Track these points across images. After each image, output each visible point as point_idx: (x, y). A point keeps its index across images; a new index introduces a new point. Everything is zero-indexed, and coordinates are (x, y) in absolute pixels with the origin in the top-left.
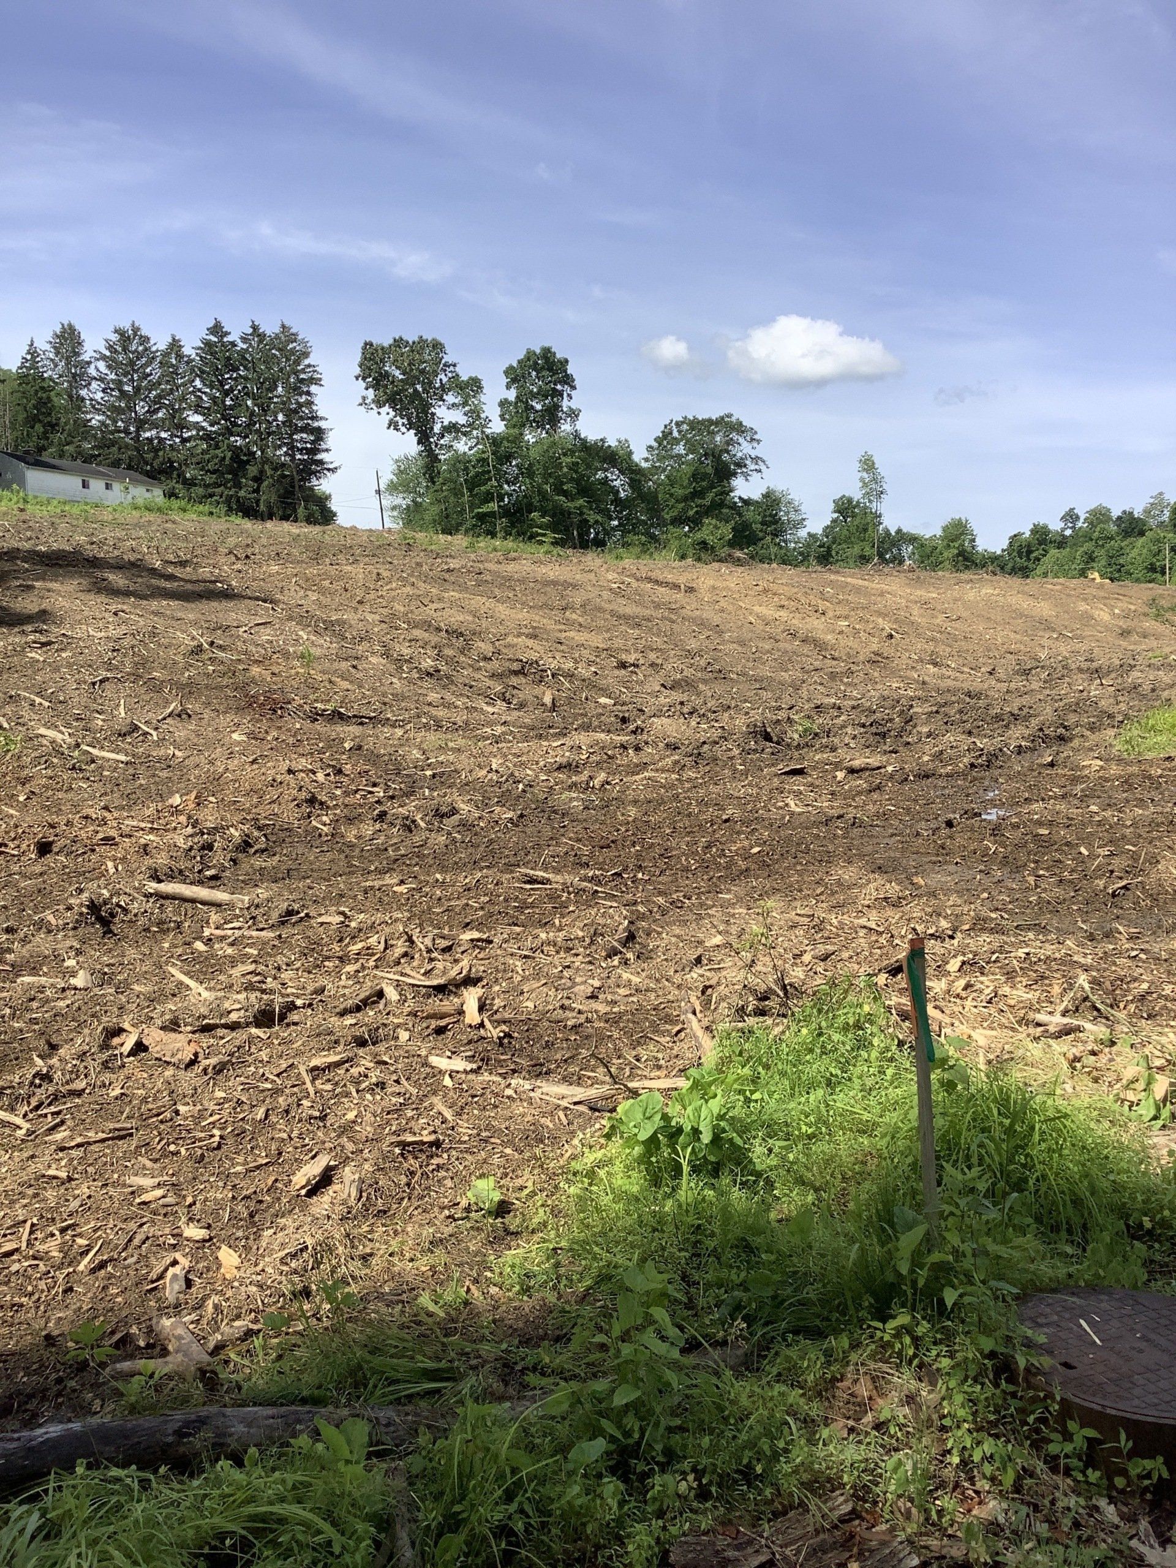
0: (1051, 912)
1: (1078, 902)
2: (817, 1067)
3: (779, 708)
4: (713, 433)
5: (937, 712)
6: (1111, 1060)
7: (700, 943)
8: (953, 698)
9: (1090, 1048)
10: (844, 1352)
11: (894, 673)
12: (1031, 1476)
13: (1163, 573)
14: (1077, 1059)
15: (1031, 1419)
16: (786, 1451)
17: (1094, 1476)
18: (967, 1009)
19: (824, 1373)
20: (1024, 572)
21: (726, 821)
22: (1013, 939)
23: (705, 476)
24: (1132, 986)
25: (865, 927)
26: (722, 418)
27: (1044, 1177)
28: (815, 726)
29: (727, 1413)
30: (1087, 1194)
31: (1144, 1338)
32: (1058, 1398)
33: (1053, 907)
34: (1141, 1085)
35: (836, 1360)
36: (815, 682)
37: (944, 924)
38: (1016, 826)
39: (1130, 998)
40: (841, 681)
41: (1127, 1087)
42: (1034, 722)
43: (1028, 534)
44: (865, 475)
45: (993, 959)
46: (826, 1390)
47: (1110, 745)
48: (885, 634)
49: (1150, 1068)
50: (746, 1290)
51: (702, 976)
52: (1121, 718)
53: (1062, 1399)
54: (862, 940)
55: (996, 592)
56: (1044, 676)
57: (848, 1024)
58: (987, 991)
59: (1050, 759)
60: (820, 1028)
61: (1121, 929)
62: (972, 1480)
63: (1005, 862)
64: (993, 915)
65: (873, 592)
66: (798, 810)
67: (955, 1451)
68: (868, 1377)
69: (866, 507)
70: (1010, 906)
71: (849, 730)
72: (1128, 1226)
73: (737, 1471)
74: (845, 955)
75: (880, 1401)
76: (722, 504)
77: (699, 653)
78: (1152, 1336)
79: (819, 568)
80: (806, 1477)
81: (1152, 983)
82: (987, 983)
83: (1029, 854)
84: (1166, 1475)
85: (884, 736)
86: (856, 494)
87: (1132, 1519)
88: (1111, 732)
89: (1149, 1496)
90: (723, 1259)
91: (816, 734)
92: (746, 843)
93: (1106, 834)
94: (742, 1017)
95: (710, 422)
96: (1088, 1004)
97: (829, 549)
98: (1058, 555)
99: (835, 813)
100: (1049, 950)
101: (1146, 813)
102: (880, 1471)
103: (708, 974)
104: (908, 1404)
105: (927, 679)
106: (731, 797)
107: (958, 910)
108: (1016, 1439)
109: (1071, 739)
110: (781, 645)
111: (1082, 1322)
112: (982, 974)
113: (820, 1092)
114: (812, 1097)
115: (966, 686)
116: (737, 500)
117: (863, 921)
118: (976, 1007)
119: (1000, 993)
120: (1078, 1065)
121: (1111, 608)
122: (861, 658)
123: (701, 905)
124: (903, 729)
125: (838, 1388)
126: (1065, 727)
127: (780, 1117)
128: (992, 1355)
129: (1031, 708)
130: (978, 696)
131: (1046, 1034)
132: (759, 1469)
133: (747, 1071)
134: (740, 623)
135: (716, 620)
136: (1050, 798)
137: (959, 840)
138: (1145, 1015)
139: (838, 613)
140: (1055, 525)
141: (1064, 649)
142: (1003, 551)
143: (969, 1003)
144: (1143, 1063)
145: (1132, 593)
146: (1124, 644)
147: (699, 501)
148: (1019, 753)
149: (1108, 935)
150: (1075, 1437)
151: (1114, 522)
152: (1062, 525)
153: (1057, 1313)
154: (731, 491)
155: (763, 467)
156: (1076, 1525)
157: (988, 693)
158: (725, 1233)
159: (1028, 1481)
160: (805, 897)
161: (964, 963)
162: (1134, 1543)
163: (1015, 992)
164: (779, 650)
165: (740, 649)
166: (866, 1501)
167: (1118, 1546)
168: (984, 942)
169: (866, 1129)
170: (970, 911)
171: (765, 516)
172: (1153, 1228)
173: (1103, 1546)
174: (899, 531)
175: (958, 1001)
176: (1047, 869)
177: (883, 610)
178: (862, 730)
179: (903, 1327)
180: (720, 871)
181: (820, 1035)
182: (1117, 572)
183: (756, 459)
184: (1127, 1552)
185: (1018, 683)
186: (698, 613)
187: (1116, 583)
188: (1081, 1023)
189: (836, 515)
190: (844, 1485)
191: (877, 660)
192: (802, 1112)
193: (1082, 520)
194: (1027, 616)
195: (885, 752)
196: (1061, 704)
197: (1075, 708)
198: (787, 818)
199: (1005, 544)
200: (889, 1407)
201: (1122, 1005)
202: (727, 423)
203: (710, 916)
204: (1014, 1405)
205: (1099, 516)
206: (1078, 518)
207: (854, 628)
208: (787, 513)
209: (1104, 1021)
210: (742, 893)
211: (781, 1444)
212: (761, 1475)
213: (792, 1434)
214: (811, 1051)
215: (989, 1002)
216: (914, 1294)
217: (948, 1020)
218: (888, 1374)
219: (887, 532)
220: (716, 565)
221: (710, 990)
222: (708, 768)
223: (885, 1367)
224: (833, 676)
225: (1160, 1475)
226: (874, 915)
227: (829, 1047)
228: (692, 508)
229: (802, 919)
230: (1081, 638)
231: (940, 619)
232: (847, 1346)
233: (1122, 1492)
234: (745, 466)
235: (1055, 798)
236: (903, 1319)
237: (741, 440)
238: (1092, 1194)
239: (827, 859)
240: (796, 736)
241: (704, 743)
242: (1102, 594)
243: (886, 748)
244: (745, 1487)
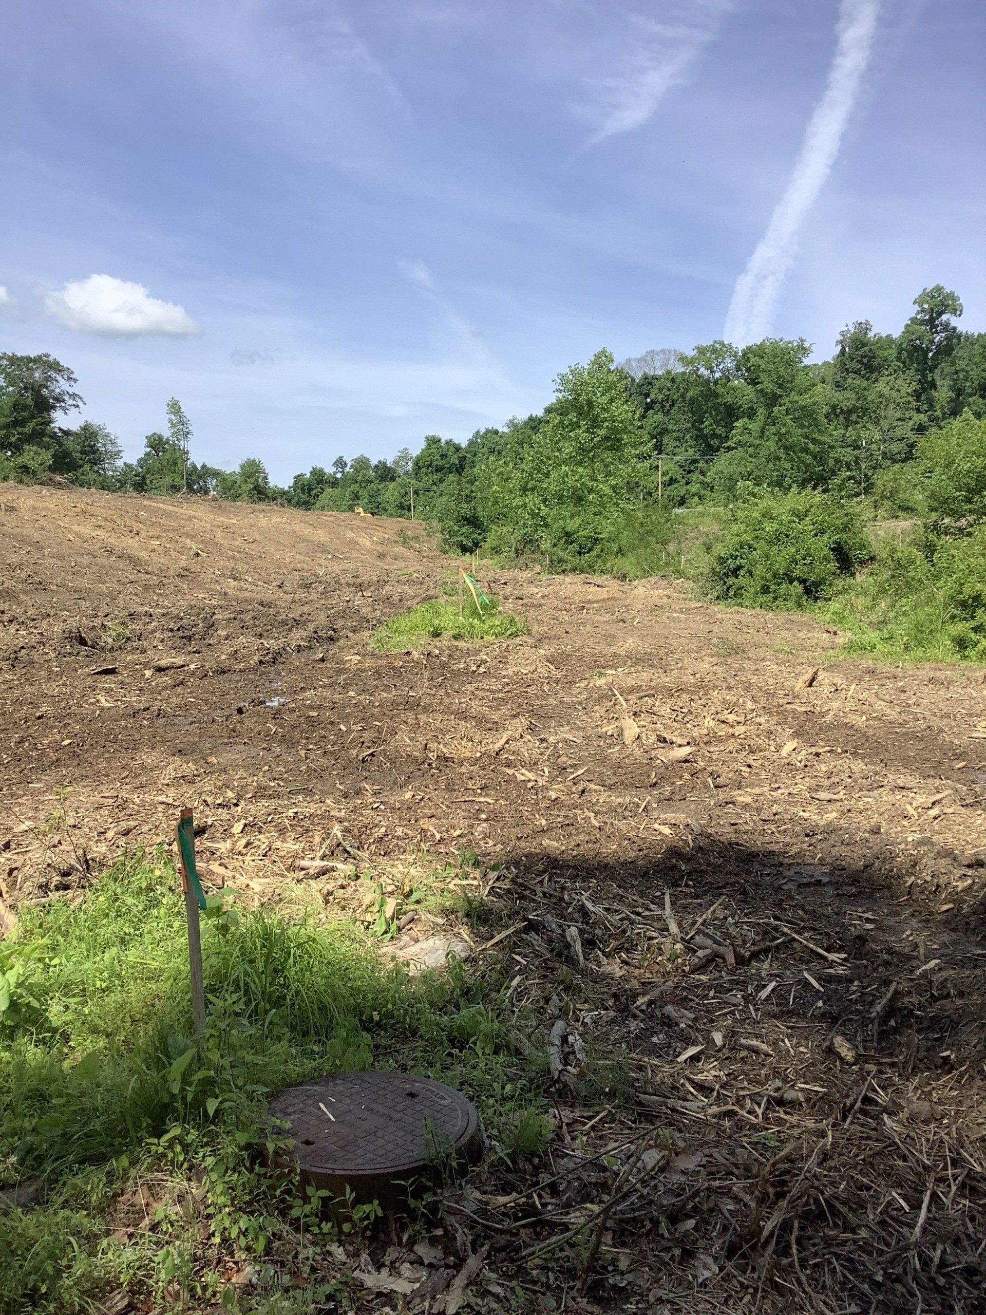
0: (317, 778)
1: (338, 769)
2: (112, 928)
3: (96, 616)
4: (32, 369)
5: (235, 619)
6: (355, 891)
7: (9, 829)
8: (249, 607)
9: (340, 883)
10: (124, 1170)
11: (201, 586)
12: (279, 1239)
13: (409, 510)
14: (330, 893)
15: (278, 1193)
16: (69, 1267)
17: (326, 1227)
18: (246, 863)
19: (106, 1192)
20: (306, 505)
21: (39, 718)
22: (286, 802)
23: (25, 408)
24: (373, 831)
25: (163, 803)
26: (40, 357)
27: (297, 993)
28: (127, 631)
29: (14, 1246)
30: (330, 1000)
31: (368, 1109)
32: (298, 1171)
33: (319, 774)
34: (376, 908)
35: (118, 1178)
36: (131, 593)
37: (230, 794)
38: (292, 711)
39: (372, 840)
40: (154, 592)
41: (366, 911)
42: (311, 626)
43: (308, 475)
44: (173, 417)
45: (269, 820)
46: (109, 1206)
47: (367, 644)
48: (192, 553)
49: (383, 894)
50: (38, 1134)
51: (10, 860)
52: (374, 623)
53: (301, 1170)
54: (161, 814)
55: (284, 520)
56: (320, 589)
57: (140, 888)
58: (263, 847)
59: (321, 655)
60: (116, 894)
61: (367, 787)
62: (232, 1254)
63: (283, 739)
64: (272, 784)
65: (183, 517)
66: (108, 705)
67: (217, 1234)
68: (145, 1187)
69: (175, 445)
70: (286, 776)
71: (158, 635)
72: (361, 1020)
73: (24, 1295)
74: (145, 828)
75: (155, 1205)
76: (42, 434)
77: (20, 566)
78: (374, 1106)
79: (134, 494)
80: (87, 1286)
81: (388, 827)
82: (264, 840)
83: (302, 732)
84: (380, 1213)
85: (190, 639)
86: (166, 433)
87: (355, 1255)
88: (367, 633)
89: (368, 1233)
90: (17, 1111)
91: (128, 639)
92: (57, 737)
93: (360, 714)
94: (46, 893)
95: (29, 359)
96: (341, 848)
97: (144, 478)
98: (332, 493)
99: (142, 706)
100: (312, 809)
101: (390, 696)
102: (152, 1264)
103: (16, 857)
104: (180, 1202)
105: (228, 590)
106: (45, 696)
107: (244, 782)
108: (267, 1211)
109: (338, 640)
110: (98, 560)
111: (321, 1105)
112: (260, 832)
113: (114, 951)
114: (107, 955)
115: (259, 596)
116: (57, 430)
117: (162, 798)
118: (254, 861)
119: (273, 847)
120: (331, 898)
121: (372, 536)
122: (171, 572)
123: (12, 795)
124: (206, 633)
125: (119, 1202)
126: (334, 630)
127: (77, 977)
128: (248, 1146)
129: (309, 614)
130: (269, 605)
131: (308, 877)
132: (44, 1289)
133: (46, 940)
134: (59, 540)
135: (37, 537)
136: (321, 686)
137: (247, 724)
138: (382, 853)
139: (151, 534)
140: (329, 469)
141: (337, 568)
142: (290, 487)
143: (248, 858)
144: (378, 891)
145: (386, 525)
146: (381, 564)
147: (20, 430)
148: (299, 651)
149: (358, 792)
150: (312, 1199)
151: (373, 470)
152: (334, 469)
153: (302, 1102)
154: (52, 422)
155: (80, 404)
156: (313, 1270)
157: (277, 603)
158: (19, 1086)
159: (276, 1244)
160: (111, 781)
161: (245, 825)
162: (356, 1274)
163: (285, 845)
164: (96, 565)
165: (59, 563)
166: (141, 1294)
167: (344, 1279)
168: (263, 806)
169: (154, 976)
170: (253, 782)
171: (84, 446)
172: (380, 1019)
173: (334, 1281)
174: (204, 466)
175: (240, 857)
176: (315, 744)
177: (191, 532)
178: (170, 634)
179: (175, 1138)
180: (32, 763)
181: (116, 900)
182: (376, 509)
183: (74, 396)
184: (351, 1282)
185: (301, 595)
186: (18, 530)
187: (376, 517)
188: (334, 864)
189: (149, 449)
190: (122, 1284)
191: (185, 574)
192: (97, 970)
193: (349, 466)
194: (308, 541)
195: (190, 653)
196: (333, 611)
197: (343, 615)
198: (98, 712)
199: (291, 482)
200: (165, 1209)
201: (366, 847)
202: (45, 362)
203: (20, 804)
204: (265, 1182)
205: (362, 464)
206: (346, 465)
207: (165, 547)
208: (104, 445)
209: (352, 860)
210: (52, 782)
211: (65, 1262)
212: (46, 1293)
213: (74, 1251)
214: (107, 915)
215: (265, 855)
216: (186, 1108)
217: (230, 874)
218: (163, 1180)
219: (194, 466)
220: (37, 487)
221: (16, 871)
222: (25, 670)
223: (160, 1175)
224: (146, 588)
225: (376, 1215)
226: (172, 792)
227: (124, 910)
228: (14, 435)
229: (107, 800)
230: (349, 559)
231: (239, 541)
232: (127, 1164)
233: (349, 1235)
234: (64, 401)
235: (324, 687)
236: (175, 1131)
237: (59, 378)
238: (334, 1000)
239: (133, 747)
240: (110, 640)
241: (22, 648)
242: (364, 525)
243: (191, 649)
244: (30, 1309)
